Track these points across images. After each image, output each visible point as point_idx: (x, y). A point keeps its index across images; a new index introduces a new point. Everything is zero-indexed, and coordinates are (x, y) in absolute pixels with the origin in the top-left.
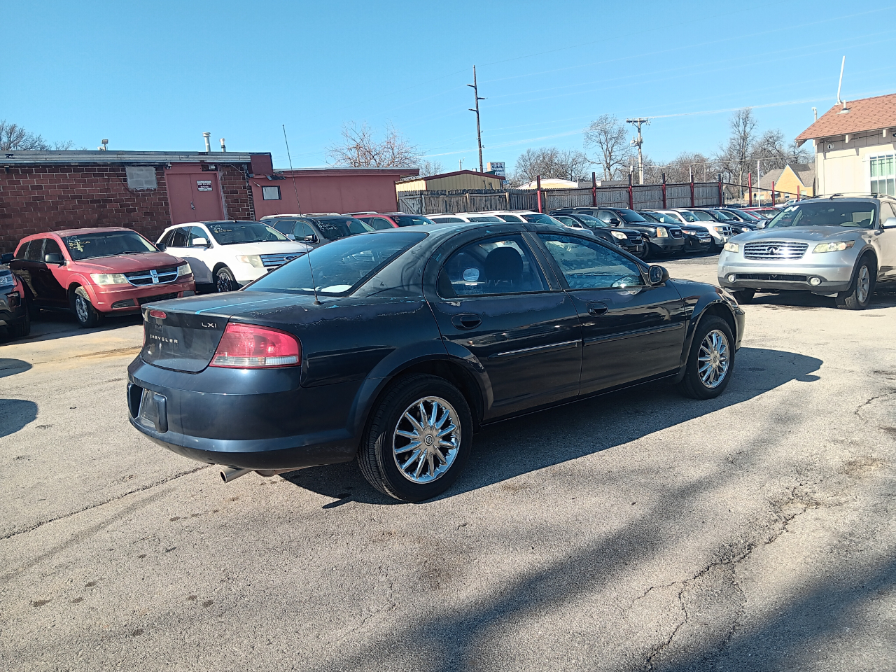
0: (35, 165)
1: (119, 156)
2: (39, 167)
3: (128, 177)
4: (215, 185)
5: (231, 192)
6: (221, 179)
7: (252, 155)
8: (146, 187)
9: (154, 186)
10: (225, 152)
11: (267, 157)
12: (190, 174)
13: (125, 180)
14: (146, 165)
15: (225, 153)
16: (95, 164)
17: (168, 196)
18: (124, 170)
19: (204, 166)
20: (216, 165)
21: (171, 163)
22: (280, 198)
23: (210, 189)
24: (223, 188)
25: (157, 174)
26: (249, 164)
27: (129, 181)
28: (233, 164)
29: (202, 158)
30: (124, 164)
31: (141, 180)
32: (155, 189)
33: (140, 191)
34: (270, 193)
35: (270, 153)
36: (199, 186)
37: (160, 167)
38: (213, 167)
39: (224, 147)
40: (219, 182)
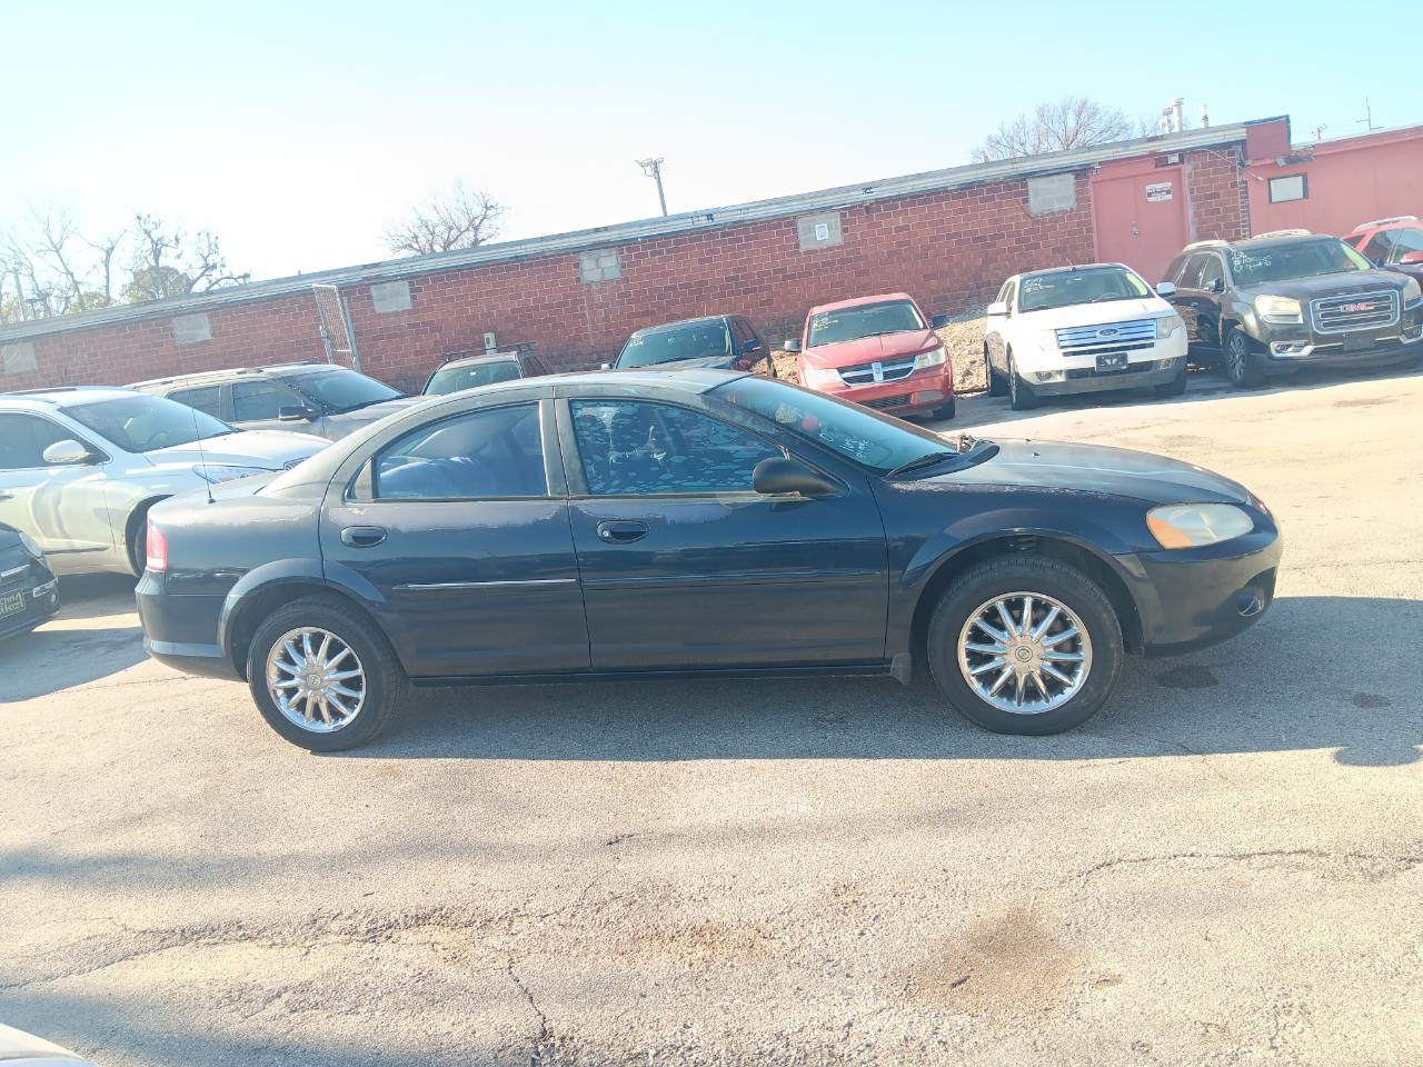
0: (900, 198)
1: (1015, 166)
2: (906, 198)
3: (1031, 196)
4: (1177, 190)
5: (1208, 197)
6: (1190, 177)
7: (1250, 125)
8: (1057, 207)
9: (1070, 204)
10: (1207, 127)
11: (1281, 125)
12: (1134, 177)
13: (1026, 201)
14: (1059, 173)
15: (1208, 130)
16: (981, 184)
17: (1093, 219)
18: (1025, 185)
19: (1160, 160)
20: (1182, 155)
21: (1100, 163)
22: (1306, 195)
23: (1170, 197)
24: (1192, 191)
25: (1077, 185)
26: (1243, 142)
27: (1032, 201)
28: (1213, 147)
29: (1153, 147)
30: (1023, 178)
31: (1051, 197)
32: (1072, 210)
33: (1047, 215)
34: (1287, 189)
35: (1287, 117)
36: (1150, 195)
37: (1082, 172)
38: (1175, 159)
39: (1206, 118)
40: (1186, 181)
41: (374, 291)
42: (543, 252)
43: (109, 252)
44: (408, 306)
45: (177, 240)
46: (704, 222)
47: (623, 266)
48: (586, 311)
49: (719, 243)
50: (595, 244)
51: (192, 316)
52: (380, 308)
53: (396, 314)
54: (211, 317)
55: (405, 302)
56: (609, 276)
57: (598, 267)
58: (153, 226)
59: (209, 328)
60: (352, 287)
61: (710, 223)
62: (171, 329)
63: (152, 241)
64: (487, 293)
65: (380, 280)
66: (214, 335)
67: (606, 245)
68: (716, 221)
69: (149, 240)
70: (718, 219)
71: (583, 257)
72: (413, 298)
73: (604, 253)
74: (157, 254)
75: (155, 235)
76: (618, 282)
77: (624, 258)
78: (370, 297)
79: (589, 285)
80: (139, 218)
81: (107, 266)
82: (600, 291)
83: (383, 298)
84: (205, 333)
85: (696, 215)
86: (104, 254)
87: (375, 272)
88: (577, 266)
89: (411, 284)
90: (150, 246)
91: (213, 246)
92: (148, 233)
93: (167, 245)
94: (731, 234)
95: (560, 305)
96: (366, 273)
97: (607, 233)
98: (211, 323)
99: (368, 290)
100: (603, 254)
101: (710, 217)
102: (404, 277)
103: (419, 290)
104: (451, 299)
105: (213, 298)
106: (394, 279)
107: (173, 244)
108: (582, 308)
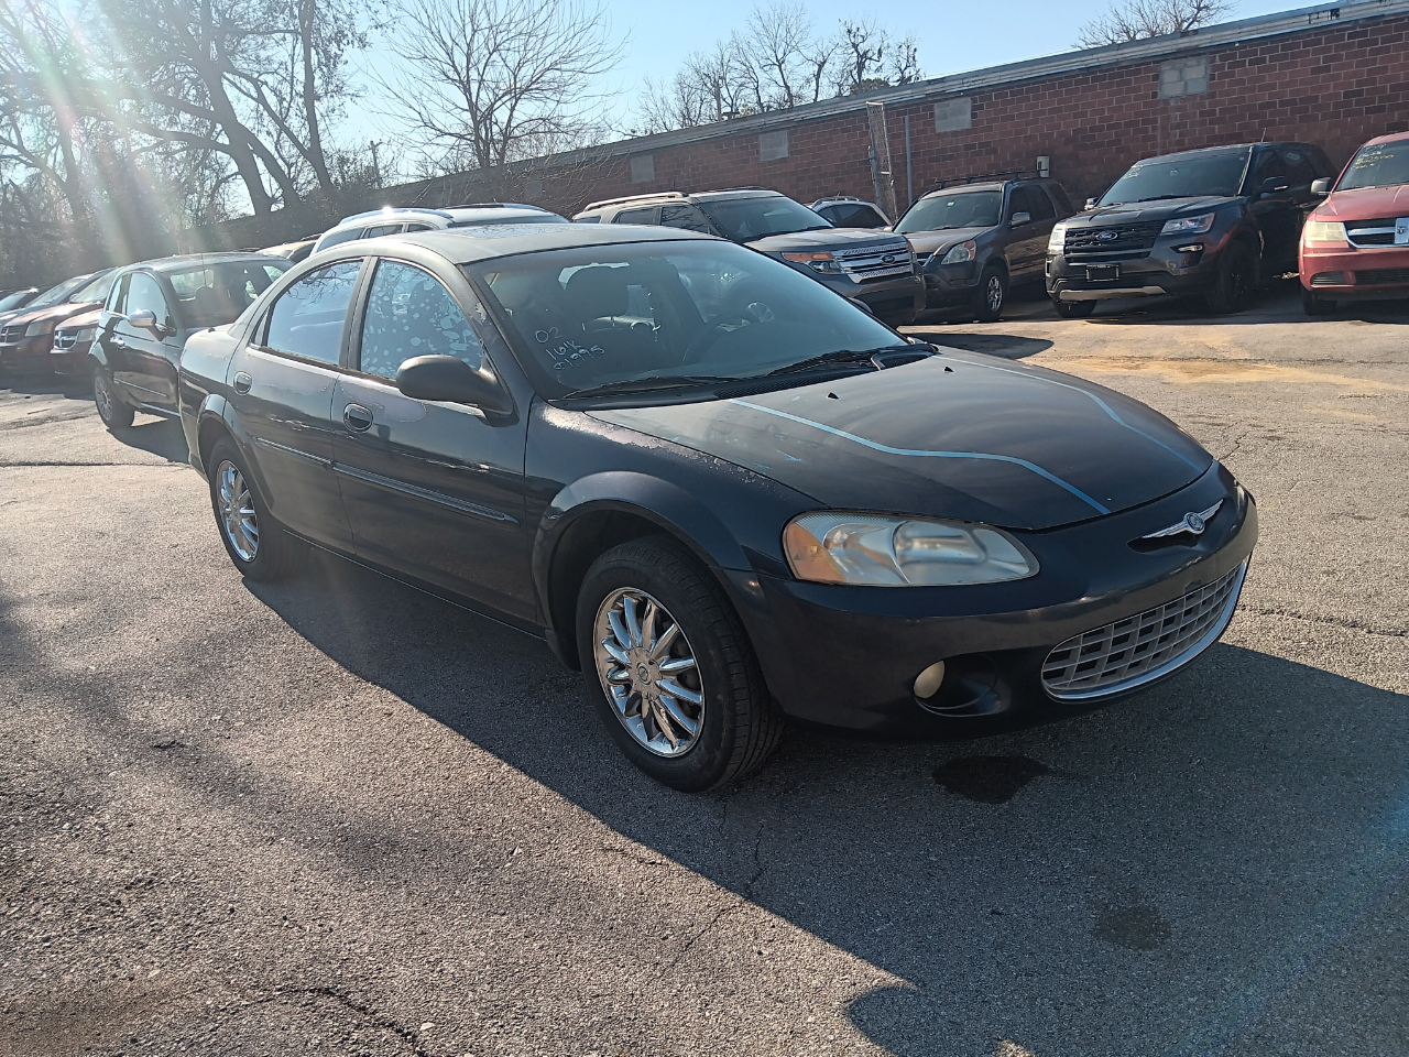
41: (937, 108)
42: (1118, 62)
43: (821, 66)
44: (968, 126)
45: (880, 52)
46: (1326, 19)
47: (1212, 77)
48: (1158, 133)
49: (1345, 47)
50: (1179, 51)
51: (775, 133)
52: (941, 127)
53: (955, 133)
54: (790, 134)
55: (965, 121)
56: (1192, 90)
57: (1181, 79)
58: (860, 40)
59: (787, 145)
60: (917, 104)
61: (1335, 20)
62: (757, 146)
63: (858, 53)
64: (1052, 111)
65: (944, 97)
66: (791, 153)
67: (1195, 52)
68: (1343, 18)
69: (855, 54)
70: (1345, 15)
71: (1165, 67)
72: (974, 116)
73: (1192, 61)
74: (860, 67)
75: (862, 48)
76: (1202, 98)
77: (1215, 68)
78: (932, 115)
79: (1166, 102)
80: (849, 31)
81: (817, 80)
82: (1178, 109)
83: (945, 117)
84: (783, 152)
85: (1317, 11)
86: (816, 68)
87: (938, 88)
88: (1156, 77)
89: (974, 101)
90: (855, 60)
91: (911, 59)
92: (855, 46)
93: (870, 59)
94: (1364, 34)
95: (1129, 124)
96: (930, 90)
97: (1196, 38)
98: (790, 141)
99: (931, 108)
100: (1189, 63)
101: (1335, 12)
102: (967, 93)
103: (981, 107)
104: (1012, 118)
105: (792, 116)
106: (957, 95)
107: (875, 57)
108: (1154, 129)
